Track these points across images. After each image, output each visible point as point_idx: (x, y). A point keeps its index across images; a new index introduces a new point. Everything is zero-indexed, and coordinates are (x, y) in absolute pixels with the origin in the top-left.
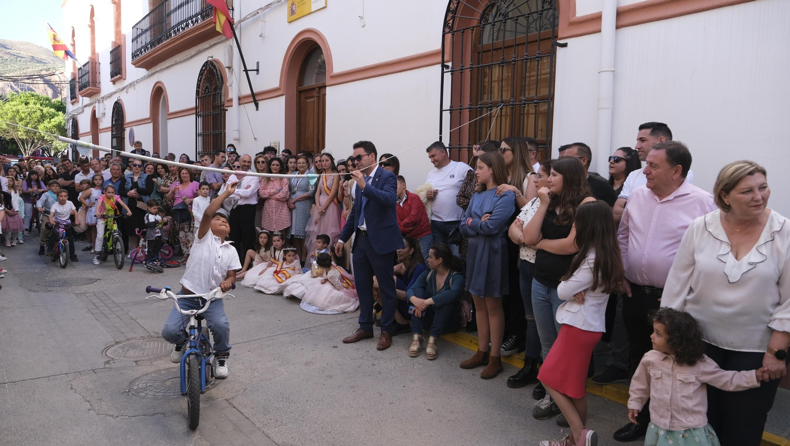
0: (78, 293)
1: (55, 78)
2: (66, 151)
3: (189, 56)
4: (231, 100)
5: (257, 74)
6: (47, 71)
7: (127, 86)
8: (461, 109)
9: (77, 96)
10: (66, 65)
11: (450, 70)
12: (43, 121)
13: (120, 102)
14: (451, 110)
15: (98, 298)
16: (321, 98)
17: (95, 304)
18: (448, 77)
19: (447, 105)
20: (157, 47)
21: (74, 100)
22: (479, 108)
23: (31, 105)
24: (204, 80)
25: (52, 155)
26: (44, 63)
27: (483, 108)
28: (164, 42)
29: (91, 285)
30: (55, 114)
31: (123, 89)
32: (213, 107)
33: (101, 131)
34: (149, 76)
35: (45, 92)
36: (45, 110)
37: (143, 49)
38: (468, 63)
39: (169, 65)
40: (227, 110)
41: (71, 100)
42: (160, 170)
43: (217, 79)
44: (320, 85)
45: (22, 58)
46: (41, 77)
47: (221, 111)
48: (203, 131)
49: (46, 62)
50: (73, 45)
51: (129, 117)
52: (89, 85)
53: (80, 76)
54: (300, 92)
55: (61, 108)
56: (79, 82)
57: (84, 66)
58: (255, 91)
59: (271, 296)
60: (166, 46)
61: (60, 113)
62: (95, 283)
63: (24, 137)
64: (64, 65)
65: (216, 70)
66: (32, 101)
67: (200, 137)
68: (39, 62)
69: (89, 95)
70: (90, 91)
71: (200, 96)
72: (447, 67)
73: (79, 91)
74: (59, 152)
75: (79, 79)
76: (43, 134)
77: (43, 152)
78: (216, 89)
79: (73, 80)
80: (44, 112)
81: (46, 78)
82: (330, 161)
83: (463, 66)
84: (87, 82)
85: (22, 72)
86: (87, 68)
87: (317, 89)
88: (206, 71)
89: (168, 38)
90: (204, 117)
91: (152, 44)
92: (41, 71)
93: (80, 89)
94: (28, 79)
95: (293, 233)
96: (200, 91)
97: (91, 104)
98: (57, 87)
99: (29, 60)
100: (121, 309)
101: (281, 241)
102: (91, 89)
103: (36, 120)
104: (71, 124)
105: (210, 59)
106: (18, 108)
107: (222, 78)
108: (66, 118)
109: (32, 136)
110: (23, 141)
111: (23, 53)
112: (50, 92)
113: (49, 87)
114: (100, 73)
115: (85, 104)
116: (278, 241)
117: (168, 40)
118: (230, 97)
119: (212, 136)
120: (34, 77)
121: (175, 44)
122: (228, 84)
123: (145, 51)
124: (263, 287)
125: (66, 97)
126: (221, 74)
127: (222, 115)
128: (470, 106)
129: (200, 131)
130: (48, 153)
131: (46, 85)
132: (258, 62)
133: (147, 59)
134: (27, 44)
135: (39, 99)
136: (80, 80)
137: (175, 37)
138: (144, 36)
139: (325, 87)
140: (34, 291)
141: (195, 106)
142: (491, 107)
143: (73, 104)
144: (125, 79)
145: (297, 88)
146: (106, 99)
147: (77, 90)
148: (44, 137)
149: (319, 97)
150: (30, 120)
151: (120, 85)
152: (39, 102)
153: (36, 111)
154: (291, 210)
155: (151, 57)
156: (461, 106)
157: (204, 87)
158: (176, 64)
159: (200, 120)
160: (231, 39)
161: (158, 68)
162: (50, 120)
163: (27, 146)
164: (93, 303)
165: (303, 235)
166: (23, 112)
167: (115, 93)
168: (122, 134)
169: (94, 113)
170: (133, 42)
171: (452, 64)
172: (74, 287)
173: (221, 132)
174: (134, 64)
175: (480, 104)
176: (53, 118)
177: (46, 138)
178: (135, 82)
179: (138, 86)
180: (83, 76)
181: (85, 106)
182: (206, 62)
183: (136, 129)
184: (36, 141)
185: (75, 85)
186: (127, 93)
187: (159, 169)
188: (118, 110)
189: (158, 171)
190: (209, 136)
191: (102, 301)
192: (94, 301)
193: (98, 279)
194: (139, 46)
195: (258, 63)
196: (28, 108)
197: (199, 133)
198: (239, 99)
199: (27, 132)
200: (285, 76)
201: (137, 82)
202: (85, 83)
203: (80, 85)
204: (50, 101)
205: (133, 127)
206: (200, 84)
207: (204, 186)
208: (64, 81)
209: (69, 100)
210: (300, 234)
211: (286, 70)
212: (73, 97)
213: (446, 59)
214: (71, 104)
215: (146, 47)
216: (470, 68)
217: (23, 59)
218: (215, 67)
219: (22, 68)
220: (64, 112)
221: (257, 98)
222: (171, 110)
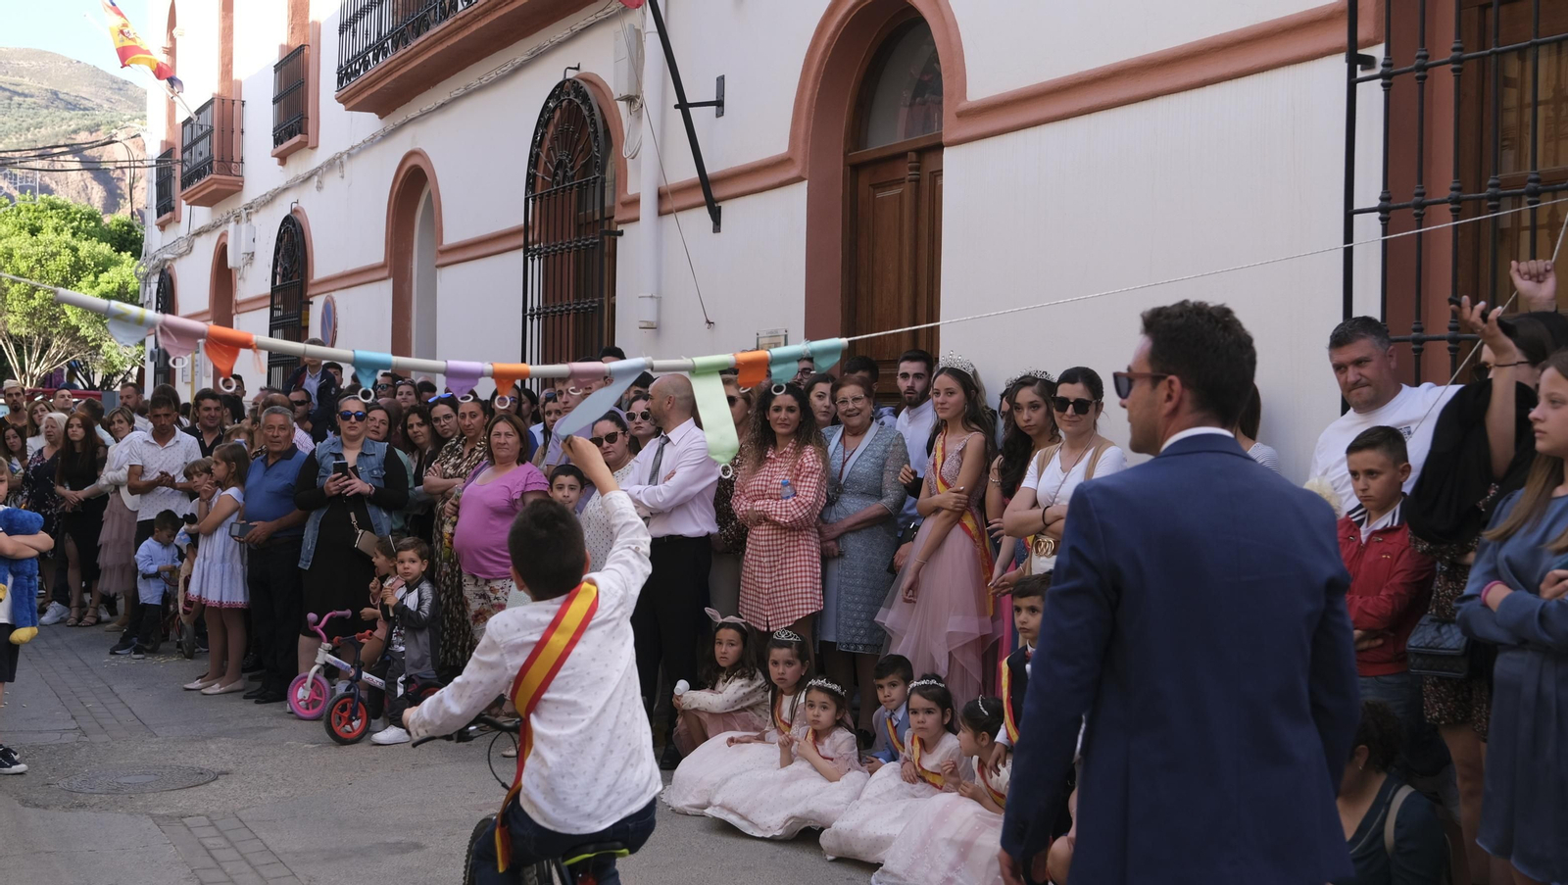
0: (162, 816)
1: (117, 152)
2: (135, 370)
3: (509, 67)
4: (635, 202)
5: (718, 116)
6: (91, 133)
7: (320, 168)
8: (1421, 206)
9: (175, 204)
10: (148, 113)
11: (1378, 70)
12: (78, 281)
13: (298, 217)
14: (1387, 210)
15: (222, 834)
16: (926, 183)
17: (214, 852)
18: (1372, 96)
19: (1370, 189)
20: (414, 44)
21: (168, 215)
22: (1490, 198)
23: (47, 235)
24: (552, 140)
25: (97, 383)
26: (85, 109)
27: (1502, 199)
28: (435, 29)
29: (202, 791)
30: (110, 260)
31: (307, 179)
32: (579, 226)
33: (240, 309)
34: (387, 135)
35: (83, 195)
36: (85, 247)
37: (371, 55)
38: (1445, 42)
39: (447, 98)
40: (621, 233)
41: (159, 216)
42: (416, 428)
43: (592, 137)
44: (922, 144)
45: (26, 96)
46: (75, 150)
47: (602, 238)
48: (545, 300)
49: (89, 104)
50: (171, 52)
51: (323, 265)
52: (211, 169)
53: (187, 142)
54: (855, 169)
55: (127, 240)
56: (183, 161)
57: (198, 112)
58: (708, 172)
59: (767, 845)
60: (440, 40)
61: (126, 256)
62: (213, 785)
63: (23, 331)
64: (141, 114)
65: (591, 109)
66: (48, 224)
67: (535, 321)
68: (71, 106)
69: (210, 200)
70: (214, 187)
71: (539, 191)
72: (1369, 62)
73: (183, 187)
74: (116, 374)
75: (183, 152)
76: (74, 321)
77: (72, 373)
78: (586, 169)
79: (167, 154)
80: (82, 254)
81: (87, 153)
82: (958, 397)
83: (1426, 57)
84: (205, 160)
85: (23, 138)
86: (207, 119)
87: (912, 156)
88: (558, 114)
89: (445, 15)
90: (551, 258)
91: (399, 37)
92: (75, 132)
93: (186, 182)
94: (41, 157)
95: (831, 638)
96: (540, 174)
97: (215, 226)
98: (119, 179)
99: (43, 103)
100: (288, 873)
101: (798, 663)
102: (216, 181)
103: (58, 279)
104: (154, 287)
105: (571, 74)
106: (10, 245)
107: (607, 132)
108: (141, 269)
109: (46, 328)
110: (21, 344)
111: (28, 83)
112: (98, 193)
113: (96, 178)
114: (242, 132)
115: (197, 226)
116: (789, 663)
117: (446, 23)
118: (631, 191)
119: (571, 316)
120: (56, 151)
121: (466, 33)
122: (626, 152)
123: (376, 58)
124: (732, 811)
125: (140, 206)
126: (605, 122)
127: (606, 249)
128: (1455, 193)
129: (535, 301)
130: (87, 377)
131: (87, 175)
132: (723, 78)
133: (382, 84)
134: (41, 54)
135: (67, 213)
136: (187, 155)
137: (467, 11)
138: (375, 13)
139: (939, 148)
140: (37, 806)
141: (523, 222)
142: (1535, 193)
143: (162, 227)
144: (314, 148)
145: (845, 155)
146: (257, 211)
147: (177, 184)
148: (78, 329)
149: (918, 181)
150: (41, 277)
151: (301, 165)
152: (69, 225)
153: (58, 253)
154: (826, 559)
155: (395, 76)
156: (1422, 194)
157: (551, 162)
158: (468, 94)
159: (536, 265)
160: (638, 11)
161: (412, 109)
162: (96, 277)
163: (29, 359)
164: (208, 850)
165: (865, 641)
166: (24, 257)
167: (285, 189)
168: (299, 315)
169: (222, 253)
170: (341, 32)
171: (1388, 51)
172: (150, 797)
173: (601, 303)
174: (343, 100)
175: (1492, 186)
176: (105, 270)
177: (83, 332)
178: (345, 157)
179: (355, 168)
180: (194, 143)
181: (198, 234)
182: (560, 85)
183: (342, 299)
184: (56, 342)
185: (171, 170)
186: (319, 188)
187: (412, 426)
188: (293, 242)
189: (410, 431)
190: (565, 318)
191: (233, 845)
192: (209, 842)
193: (222, 773)
194: (360, 44)
195: (721, 81)
196: (37, 244)
197: (532, 310)
198: (661, 196)
199: (32, 314)
200: (808, 118)
201: (351, 154)
202: (199, 164)
203: (186, 169)
204: (98, 221)
205: (333, 294)
206: (538, 155)
207: (564, 479)
208: (141, 161)
209: (152, 216)
210: (857, 640)
211: (811, 99)
212: (165, 206)
213: (1363, 33)
214: (156, 229)
215: (379, 49)
216: (1454, 61)
217: (29, 100)
218: (585, 98)
219: (25, 125)
220: (137, 254)
221: (717, 193)
222: (452, 236)
